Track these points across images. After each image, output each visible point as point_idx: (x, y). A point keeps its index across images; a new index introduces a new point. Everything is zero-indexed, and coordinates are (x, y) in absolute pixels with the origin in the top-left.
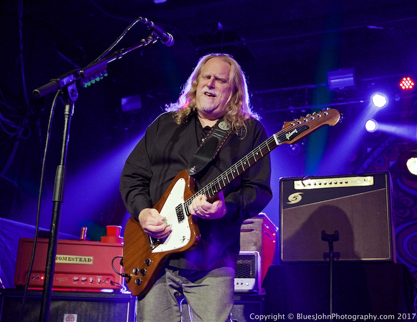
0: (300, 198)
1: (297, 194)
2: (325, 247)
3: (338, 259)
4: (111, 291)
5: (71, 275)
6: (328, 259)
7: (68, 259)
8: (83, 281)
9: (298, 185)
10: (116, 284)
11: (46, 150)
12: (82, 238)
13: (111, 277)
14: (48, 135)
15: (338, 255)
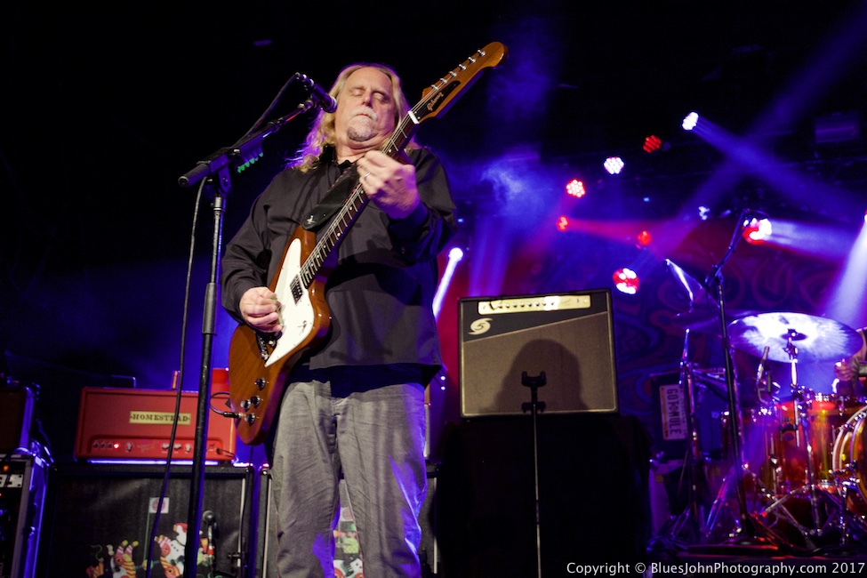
0: (487, 326)
1: (483, 321)
2: (525, 394)
3: (542, 411)
4: (216, 463)
5: (158, 441)
6: (529, 412)
7: (153, 417)
8: (176, 449)
9: (484, 308)
10: (224, 453)
11: (191, 261)
12: (174, 386)
13: (217, 443)
14: (193, 240)
15: (542, 406)
